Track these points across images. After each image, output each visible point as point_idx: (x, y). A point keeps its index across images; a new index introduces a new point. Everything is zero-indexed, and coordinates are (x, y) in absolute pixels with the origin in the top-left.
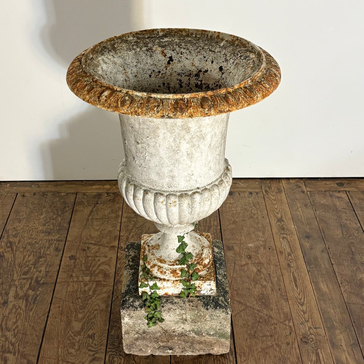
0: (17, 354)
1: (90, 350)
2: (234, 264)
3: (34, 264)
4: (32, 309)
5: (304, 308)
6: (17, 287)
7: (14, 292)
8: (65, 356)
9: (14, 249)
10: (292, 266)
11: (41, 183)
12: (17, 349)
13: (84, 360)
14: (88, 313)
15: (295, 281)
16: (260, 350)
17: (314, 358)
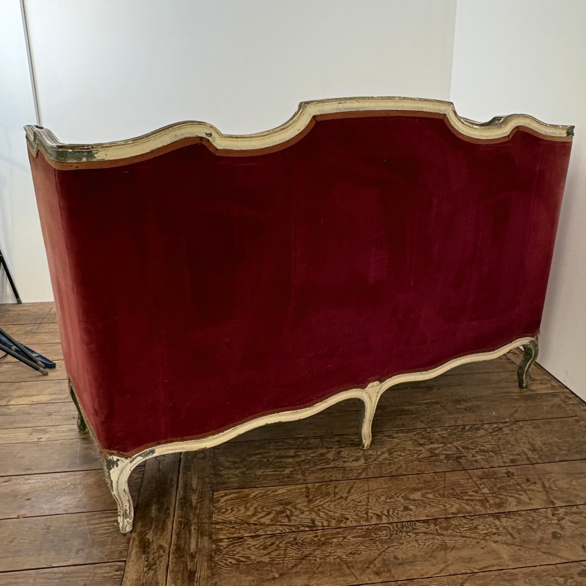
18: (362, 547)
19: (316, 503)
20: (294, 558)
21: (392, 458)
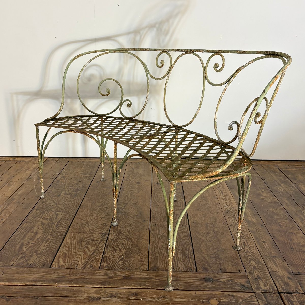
0: (64, 213)
1: (105, 212)
2: (187, 186)
3: (76, 184)
4: (73, 198)
5: (227, 202)
6: (66, 191)
7: (64, 192)
8: (91, 214)
9: (66, 178)
10: (220, 187)
11: (82, 158)
12: (64, 211)
13: (102, 215)
14: (105, 200)
15: (222, 192)
16: (201, 214)
17: (233, 218)
18: (128, 222)
19: (87, 231)
20: (127, 242)
21: (64, 205)
